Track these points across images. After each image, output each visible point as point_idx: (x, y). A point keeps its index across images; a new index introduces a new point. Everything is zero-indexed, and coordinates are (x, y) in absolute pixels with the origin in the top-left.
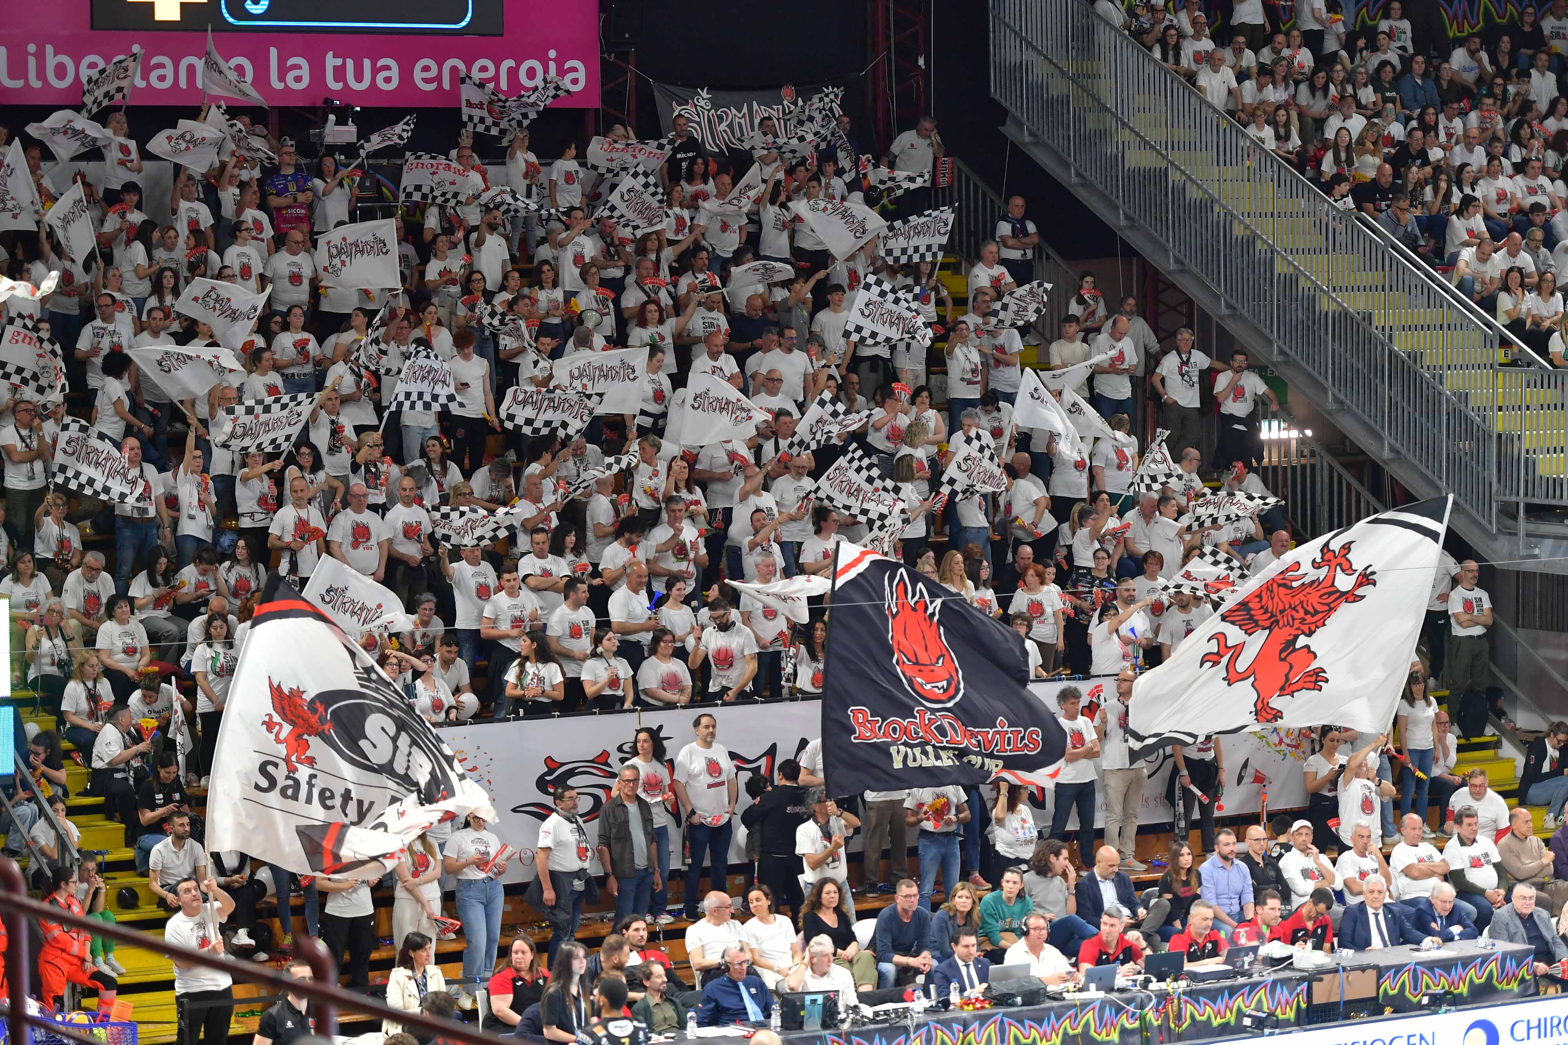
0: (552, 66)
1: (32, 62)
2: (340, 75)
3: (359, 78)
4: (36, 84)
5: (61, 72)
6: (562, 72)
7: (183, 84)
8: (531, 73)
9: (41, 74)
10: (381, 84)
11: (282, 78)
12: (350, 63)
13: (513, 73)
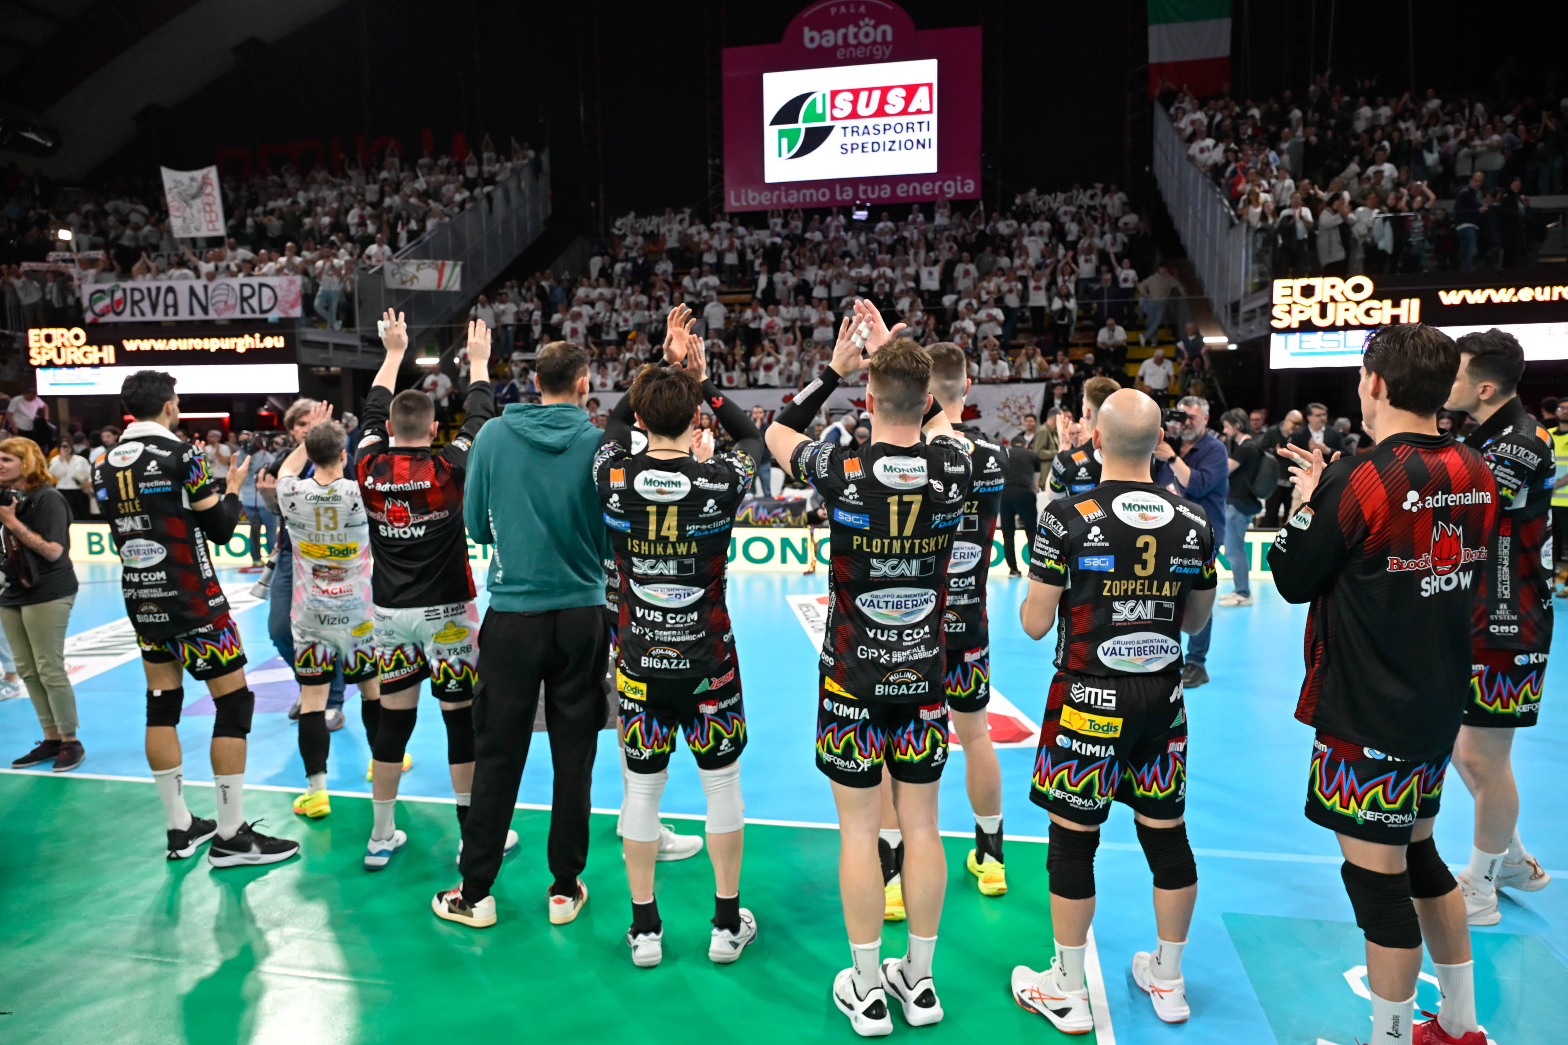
0: (959, 184)
1: (743, 197)
2: (865, 192)
3: (873, 193)
4: (744, 203)
5: (754, 199)
6: (963, 185)
7: (801, 199)
8: (949, 187)
9: (747, 200)
10: (883, 195)
11: (841, 195)
12: (869, 189)
13: (941, 188)
